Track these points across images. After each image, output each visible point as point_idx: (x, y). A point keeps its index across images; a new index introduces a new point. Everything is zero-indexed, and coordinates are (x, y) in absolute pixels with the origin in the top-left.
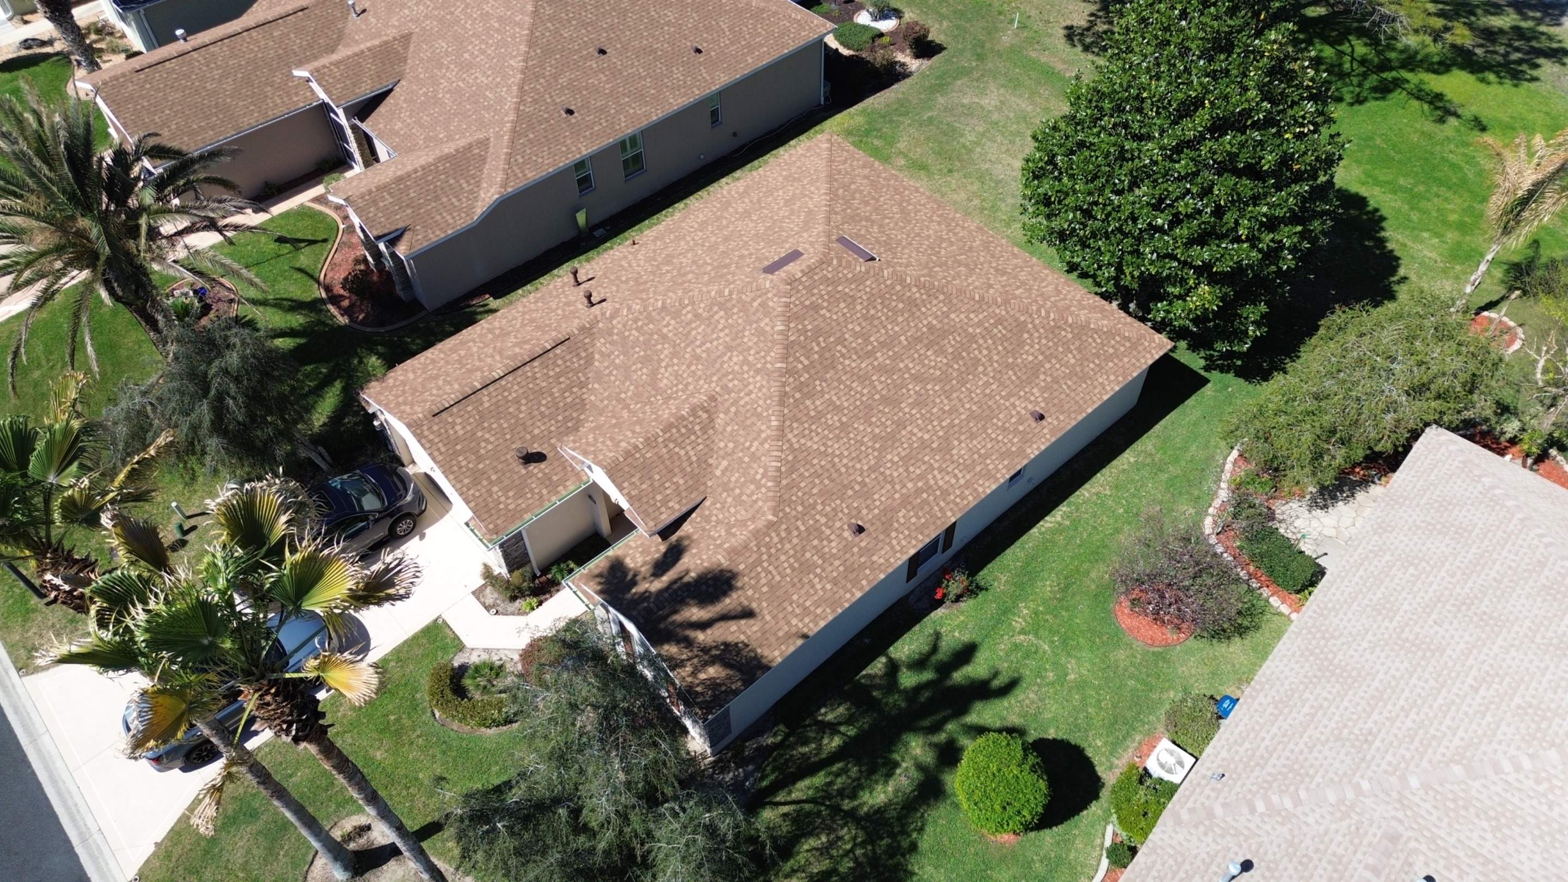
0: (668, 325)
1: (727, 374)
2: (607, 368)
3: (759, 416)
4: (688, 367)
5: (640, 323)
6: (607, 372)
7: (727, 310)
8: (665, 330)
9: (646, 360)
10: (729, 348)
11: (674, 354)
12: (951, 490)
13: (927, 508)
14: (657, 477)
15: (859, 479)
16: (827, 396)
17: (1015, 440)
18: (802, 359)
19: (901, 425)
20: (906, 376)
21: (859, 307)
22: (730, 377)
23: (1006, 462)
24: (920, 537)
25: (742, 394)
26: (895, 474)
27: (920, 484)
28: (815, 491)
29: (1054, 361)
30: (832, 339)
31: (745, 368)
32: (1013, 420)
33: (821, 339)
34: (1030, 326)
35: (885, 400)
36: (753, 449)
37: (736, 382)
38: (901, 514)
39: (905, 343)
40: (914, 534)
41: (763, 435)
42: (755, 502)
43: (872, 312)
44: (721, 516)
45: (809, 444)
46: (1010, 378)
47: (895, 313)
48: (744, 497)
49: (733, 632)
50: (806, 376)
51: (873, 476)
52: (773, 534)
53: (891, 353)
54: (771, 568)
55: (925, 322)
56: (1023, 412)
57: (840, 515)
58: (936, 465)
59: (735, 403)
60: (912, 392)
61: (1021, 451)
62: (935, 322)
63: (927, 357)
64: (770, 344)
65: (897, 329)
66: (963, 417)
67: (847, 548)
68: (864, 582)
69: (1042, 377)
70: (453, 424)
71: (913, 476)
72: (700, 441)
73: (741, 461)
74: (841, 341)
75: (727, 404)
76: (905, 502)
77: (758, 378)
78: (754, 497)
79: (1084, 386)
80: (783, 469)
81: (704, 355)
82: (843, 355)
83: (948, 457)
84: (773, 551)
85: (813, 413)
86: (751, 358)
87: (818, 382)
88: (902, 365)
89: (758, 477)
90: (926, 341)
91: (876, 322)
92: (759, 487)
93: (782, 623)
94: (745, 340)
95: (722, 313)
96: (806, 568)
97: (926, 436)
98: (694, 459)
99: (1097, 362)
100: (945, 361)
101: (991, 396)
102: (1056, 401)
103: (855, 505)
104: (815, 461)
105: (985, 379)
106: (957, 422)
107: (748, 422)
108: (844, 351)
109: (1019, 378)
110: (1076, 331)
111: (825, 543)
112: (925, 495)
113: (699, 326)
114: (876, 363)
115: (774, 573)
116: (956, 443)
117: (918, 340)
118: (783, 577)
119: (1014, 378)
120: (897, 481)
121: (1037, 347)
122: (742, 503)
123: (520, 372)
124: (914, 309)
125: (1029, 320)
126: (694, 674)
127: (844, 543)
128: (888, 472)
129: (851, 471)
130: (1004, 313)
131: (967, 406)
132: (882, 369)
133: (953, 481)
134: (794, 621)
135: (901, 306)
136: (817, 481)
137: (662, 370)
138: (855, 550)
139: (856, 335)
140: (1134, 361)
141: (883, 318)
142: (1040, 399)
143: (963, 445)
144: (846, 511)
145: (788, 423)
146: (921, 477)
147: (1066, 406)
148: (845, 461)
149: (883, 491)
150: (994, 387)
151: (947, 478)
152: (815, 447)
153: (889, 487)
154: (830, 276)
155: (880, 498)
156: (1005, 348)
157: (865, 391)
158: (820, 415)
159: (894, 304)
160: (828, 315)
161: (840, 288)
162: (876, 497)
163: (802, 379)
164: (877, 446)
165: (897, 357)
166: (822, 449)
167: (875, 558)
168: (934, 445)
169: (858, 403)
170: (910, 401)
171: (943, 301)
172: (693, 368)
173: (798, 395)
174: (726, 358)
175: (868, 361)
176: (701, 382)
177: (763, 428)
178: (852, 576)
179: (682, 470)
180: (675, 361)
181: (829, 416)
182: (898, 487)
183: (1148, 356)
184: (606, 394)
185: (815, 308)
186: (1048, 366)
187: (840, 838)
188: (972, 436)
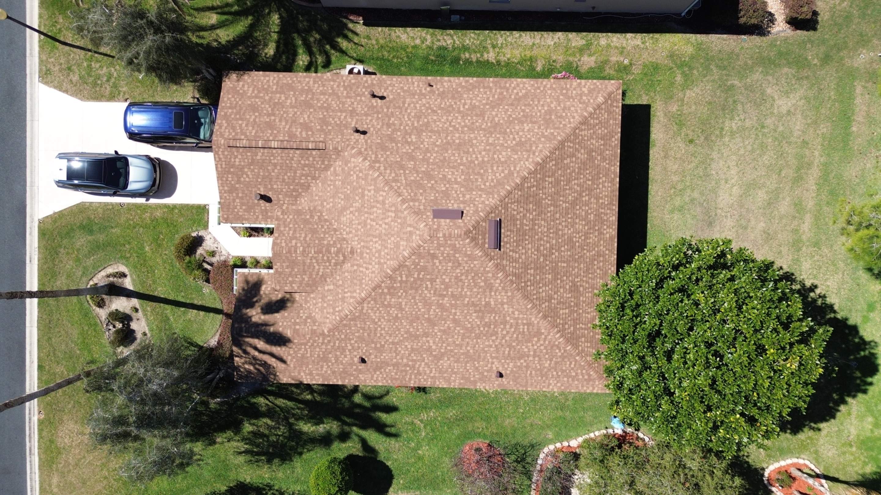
0: (369, 191)
1: (368, 248)
2: (331, 181)
3: (361, 284)
4: (359, 224)
5: (361, 175)
6: (329, 183)
7: (396, 216)
8: (366, 192)
9: (347, 198)
10: (380, 236)
11: (359, 210)
12: (423, 374)
13: (404, 373)
14: (296, 270)
15: (383, 343)
16: (400, 300)
17: (477, 376)
18: (404, 276)
19: (426, 335)
20: (451, 317)
21: (458, 271)
22: (368, 251)
23: (462, 381)
24: (389, 382)
25: (364, 265)
26: (403, 352)
27: (410, 363)
28: (357, 334)
29: (537, 359)
30: (428, 277)
31: (377, 255)
32: (486, 368)
33: (422, 273)
34: (543, 336)
35: (429, 320)
36: (346, 295)
37: (368, 256)
38: (389, 368)
39: (466, 302)
40: (387, 379)
41: (355, 295)
42: (328, 318)
43: (463, 277)
44: (311, 307)
45: (372, 314)
46: (504, 351)
47: (475, 286)
48: (325, 311)
49: (272, 361)
50: (399, 285)
51: (391, 346)
52: (321, 339)
53: (453, 302)
54: (309, 350)
55: (487, 300)
56: (494, 368)
57: (360, 351)
58: (426, 361)
59: (359, 266)
60: (446, 325)
61: (475, 382)
62: (492, 303)
63: (471, 314)
64: (395, 257)
65: (468, 293)
66: (461, 351)
67: (351, 364)
68: (347, 381)
69: (522, 361)
70: (236, 157)
71: (410, 358)
72: (330, 268)
73: (338, 294)
74: (432, 281)
75: (356, 262)
76: (396, 365)
77: (377, 266)
78: (328, 316)
79: (540, 378)
80: (349, 317)
81: (369, 227)
82: (427, 288)
83: (436, 362)
84: (315, 344)
85: (386, 303)
86: (383, 253)
87: (402, 291)
88: (453, 311)
89: (337, 309)
90: (478, 308)
91: (460, 284)
92: (333, 314)
93: (296, 371)
94: (389, 241)
95: (393, 215)
96: (325, 359)
97: (434, 347)
98: (321, 273)
99: (560, 373)
100: (479, 323)
101: (486, 352)
102: (517, 375)
103: (371, 351)
104: (368, 323)
105: (491, 343)
106: (456, 351)
107: (355, 281)
108: (429, 286)
109: (509, 354)
110: (565, 354)
111: (343, 356)
112: (408, 369)
113: (380, 209)
114: (441, 302)
115: (309, 352)
116: (446, 359)
117: (474, 305)
118: (311, 356)
119: (507, 352)
120: (400, 355)
121: (535, 347)
122: (322, 312)
123: (286, 151)
124: (488, 290)
125: (546, 334)
126: (243, 364)
127: (351, 361)
128: (400, 349)
129: (382, 337)
130: (536, 322)
131: (469, 348)
132: (441, 307)
133: (428, 372)
134: (302, 374)
135: (482, 284)
136: (361, 331)
137: (348, 212)
138: (355, 367)
139: (443, 282)
140: (580, 385)
141: (466, 284)
142: (509, 369)
143: (449, 362)
144: (364, 351)
145: (369, 299)
146: (413, 360)
147: (519, 380)
148: (383, 332)
149: (390, 355)
150: (492, 349)
151: (426, 369)
152: (374, 317)
153: (394, 354)
154: (458, 246)
155: (385, 356)
156: (517, 337)
157: (423, 310)
158: (389, 305)
159: (479, 281)
160: (437, 264)
161: (457, 255)
162: (384, 354)
163: (395, 285)
164: (405, 336)
165: (455, 306)
166: (377, 320)
167: (360, 376)
168: (434, 353)
169: (414, 313)
170: (442, 328)
171: (508, 297)
172: (360, 227)
173: (386, 291)
174: (374, 240)
175: (437, 298)
176: (356, 238)
177: (358, 291)
178: (343, 375)
179: (311, 275)
180: (357, 214)
181: (393, 309)
182: (398, 357)
183: (591, 388)
184: (320, 194)
185: (434, 256)
186: (531, 358)
187: (279, 428)
188: (457, 361)
